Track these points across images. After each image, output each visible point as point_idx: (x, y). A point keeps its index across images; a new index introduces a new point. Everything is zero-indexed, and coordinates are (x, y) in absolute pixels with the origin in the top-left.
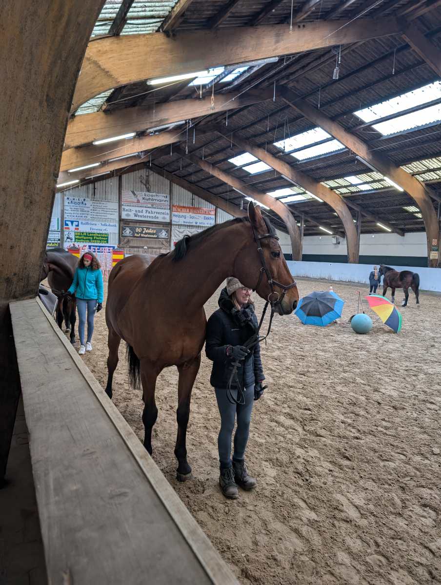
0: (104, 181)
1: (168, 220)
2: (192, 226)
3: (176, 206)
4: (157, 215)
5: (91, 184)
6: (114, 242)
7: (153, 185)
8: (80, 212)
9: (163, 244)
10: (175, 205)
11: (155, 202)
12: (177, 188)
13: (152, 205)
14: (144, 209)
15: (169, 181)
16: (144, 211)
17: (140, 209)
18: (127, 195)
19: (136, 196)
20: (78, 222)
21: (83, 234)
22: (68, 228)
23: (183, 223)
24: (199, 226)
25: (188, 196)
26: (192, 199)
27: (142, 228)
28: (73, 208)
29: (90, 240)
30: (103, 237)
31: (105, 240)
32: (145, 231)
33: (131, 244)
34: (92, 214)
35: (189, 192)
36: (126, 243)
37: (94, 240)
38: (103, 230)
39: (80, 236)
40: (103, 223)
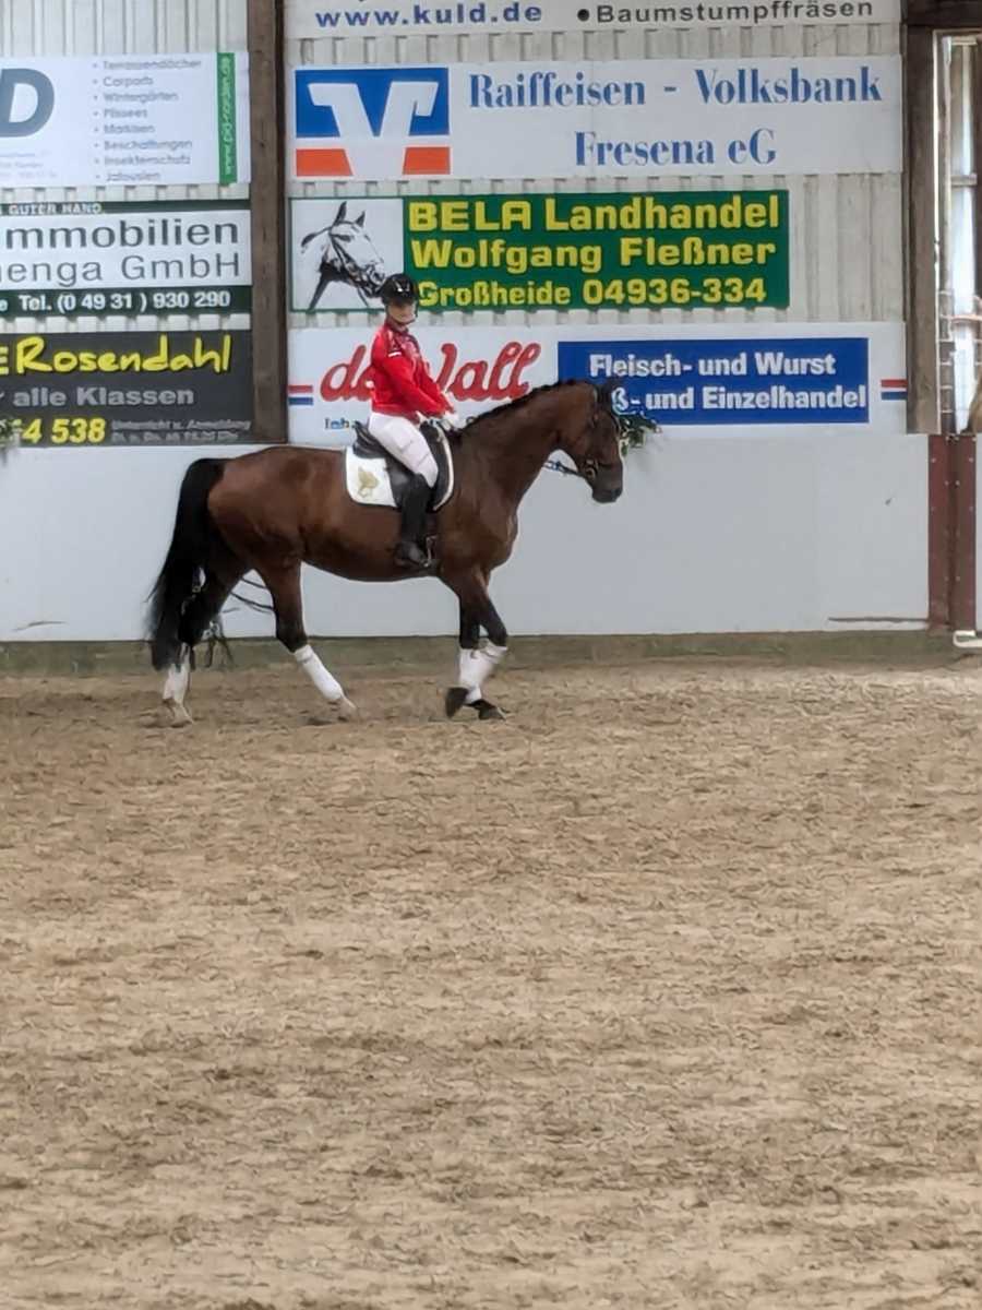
6: (849, 286)
20: (439, 75)
22: (335, 162)
30: (728, 236)
37: (625, 274)
38: (720, 152)
39: (459, 239)
40: (724, 70)
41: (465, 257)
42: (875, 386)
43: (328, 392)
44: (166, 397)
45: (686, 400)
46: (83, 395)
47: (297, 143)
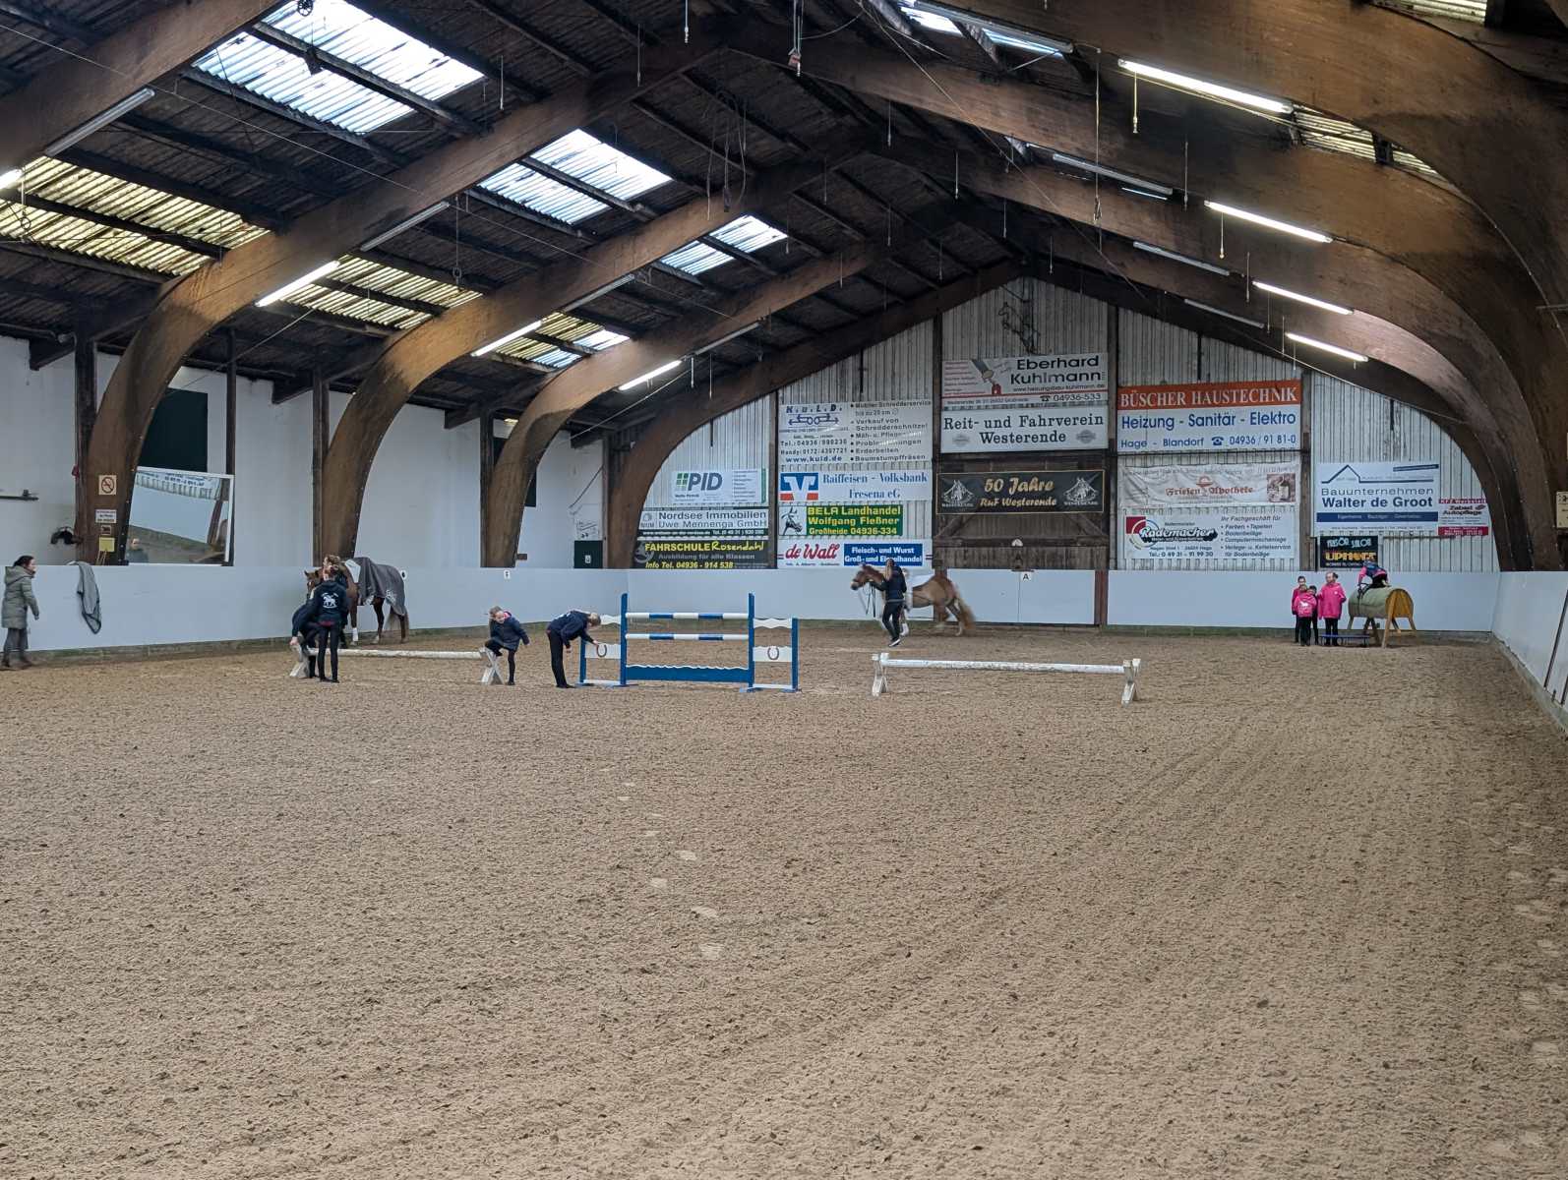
0: (890, 340)
1: (1100, 442)
2: (1201, 453)
3: (1132, 388)
4: (1061, 429)
5: (851, 358)
6: (918, 530)
7: (1047, 329)
8: (820, 447)
9: (1079, 527)
10: (1129, 385)
11: (1053, 383)
12: (1133, 324)
13: (1045, 397)
14: (1015, 415)
15: (1105, 304)
16: (1016, 422)
17: (1002, 415)
18: (960, 376)
19: (987, 373)
20: (816, 475)
21: (829, 511)
22: (790, 497)
23: (1161, 448)
24: (1229, 452)
25: (1181, 345)
26: (1200, 354)
27: (1006, 478)
28: (802, 434)
29: (848, 527)
30: (888, 517)
31: (892, 526)
32: (1017, 485)
33: (971, 533)
34: (854, 448)
35: (1185, 332)
36: (953, 532)
37: (861, 527)
38: (886, 495)
39: (820, 517)
40: (887, 473)
41: (822, 522)
42: (924, 557)
43: (787, 557)
44: (748, 557)
45: (876, 559)
46: (728, 556)
47: (780, 492)
